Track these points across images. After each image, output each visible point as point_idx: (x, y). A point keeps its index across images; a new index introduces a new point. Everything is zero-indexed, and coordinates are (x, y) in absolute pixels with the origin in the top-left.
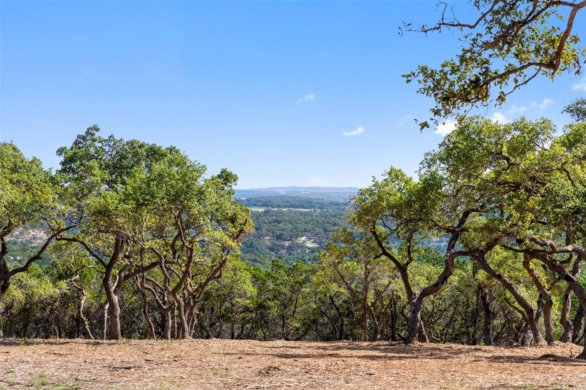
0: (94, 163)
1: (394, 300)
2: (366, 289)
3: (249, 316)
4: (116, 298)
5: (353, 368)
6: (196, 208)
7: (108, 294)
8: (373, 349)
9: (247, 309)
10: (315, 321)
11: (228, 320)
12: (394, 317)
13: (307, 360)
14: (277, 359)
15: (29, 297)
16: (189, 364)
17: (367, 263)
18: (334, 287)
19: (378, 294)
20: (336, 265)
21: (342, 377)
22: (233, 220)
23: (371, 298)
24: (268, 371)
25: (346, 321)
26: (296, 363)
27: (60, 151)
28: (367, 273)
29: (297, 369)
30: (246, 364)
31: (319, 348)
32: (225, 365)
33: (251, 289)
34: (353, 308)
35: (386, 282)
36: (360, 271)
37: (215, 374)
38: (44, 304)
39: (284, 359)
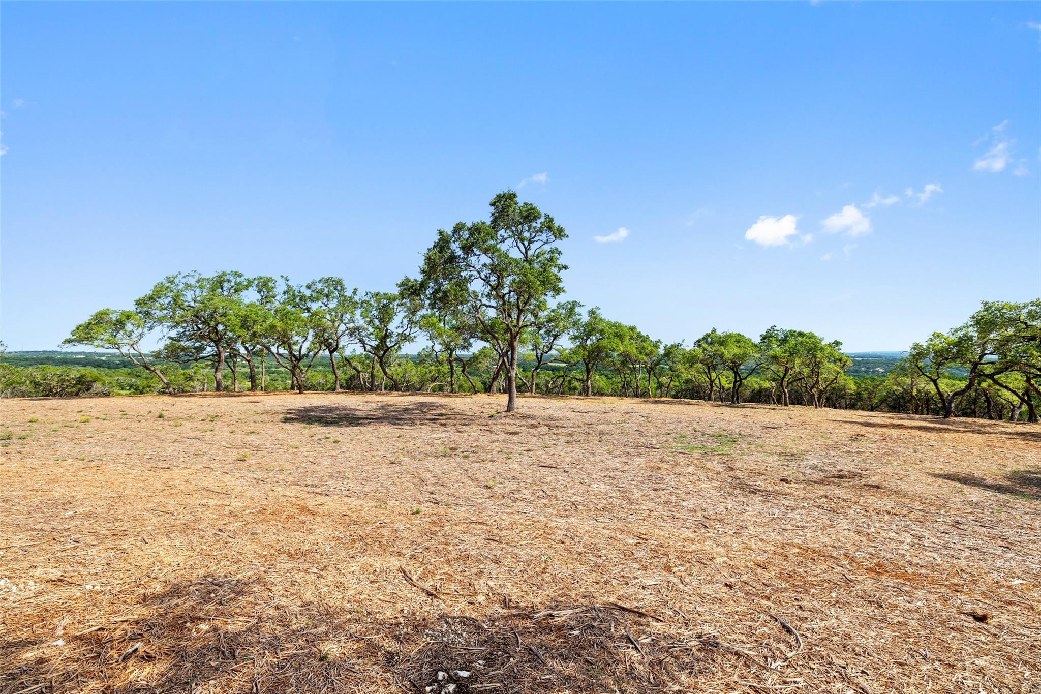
0: (773, 339)
1: (927, 393)
2: (912, 389)
3: (853, 397)
4: (786, 390)
5: (917, 439)
6: (819, 355)
7: (783, 389)
8: (924, 420)
9: (852, 394)
10: (886, 400)
11: (844, 398)
12: (928, 400)
13: (884, 430)
14: (864, 428)
15: (760, 387)
16: (809, 428)
17: (912, 378)
18: (895, 387)
19: (919, 391)
20: (895, 379)
21: (911, 446)
22: (840, 360)
23: (915, 392)
24: (855, 438)
25: (901, 400)
26: (875, 432)
27: (761, 336)
28: (912, 382)
29: (877, 437)
30: (843, 430)
31: (890, 418)
32: (830, 430)
33: (853, 387)
34: (905, 396)
35: (923, 386)
36: (908, 381)
37: (822, 437)
38: (766, 390)
39: (868, 428)
